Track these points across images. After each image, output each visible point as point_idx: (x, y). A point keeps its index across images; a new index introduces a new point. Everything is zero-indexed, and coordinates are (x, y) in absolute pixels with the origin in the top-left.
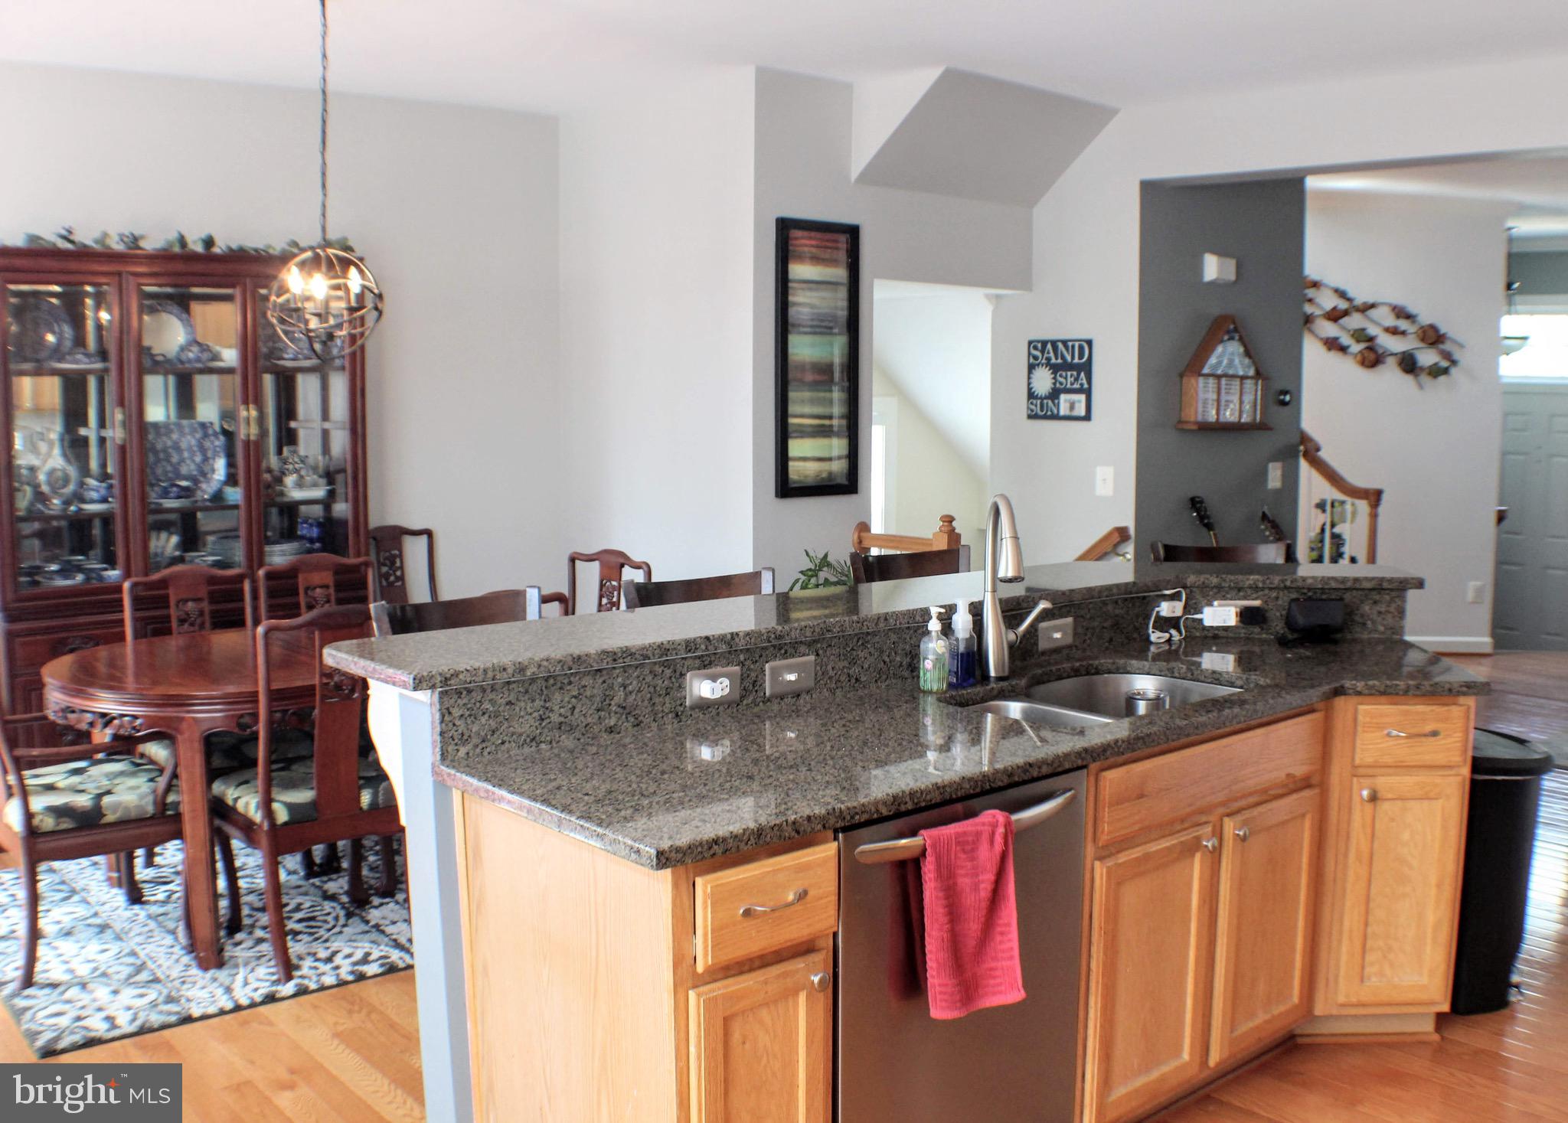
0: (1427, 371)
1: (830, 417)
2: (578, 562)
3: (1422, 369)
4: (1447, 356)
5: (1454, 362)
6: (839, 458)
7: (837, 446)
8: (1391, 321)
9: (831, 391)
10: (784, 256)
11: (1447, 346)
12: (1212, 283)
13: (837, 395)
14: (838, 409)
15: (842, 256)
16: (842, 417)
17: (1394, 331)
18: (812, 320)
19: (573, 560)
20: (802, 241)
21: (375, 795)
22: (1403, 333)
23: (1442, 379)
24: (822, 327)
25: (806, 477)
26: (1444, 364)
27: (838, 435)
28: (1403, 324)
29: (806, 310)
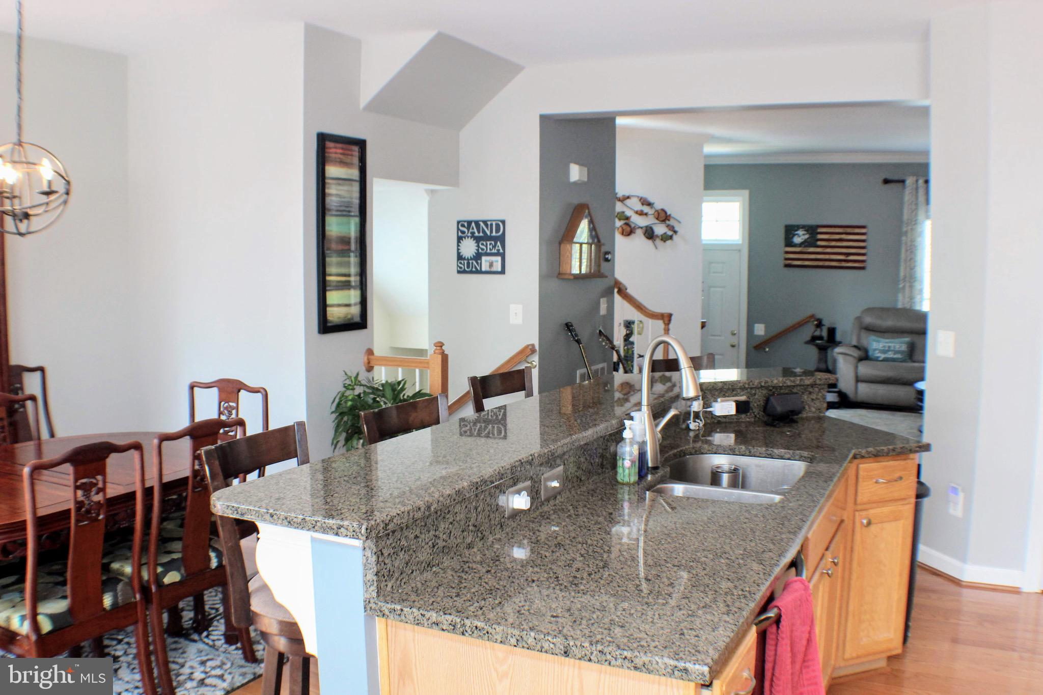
0: (660, 238)
1: (349, 275)
2: (196, 389)
3: (657, 236)
4: (672, 228)
5: (675, 232)
6: (355, 304)
7: (354, 296)
8: (639, 207)
9: (349, 257)
10: (322, 161)
11: (672, 222)
12: (575, 183)
13: (354, 260)
14: (354, 270)
15: (356, 161)
16: (356, 275)
17: (641, 213)
18: (341, 206)
19: (192, 387)
20: (333, 150)
21: (115, 597)
22: (646, 214)
23: (669, 242)
24: (344, 212)
25: (339, 318)
26: (670, 233)
27: (354, 288)
28: (646, 209)
29: (334, 198)
